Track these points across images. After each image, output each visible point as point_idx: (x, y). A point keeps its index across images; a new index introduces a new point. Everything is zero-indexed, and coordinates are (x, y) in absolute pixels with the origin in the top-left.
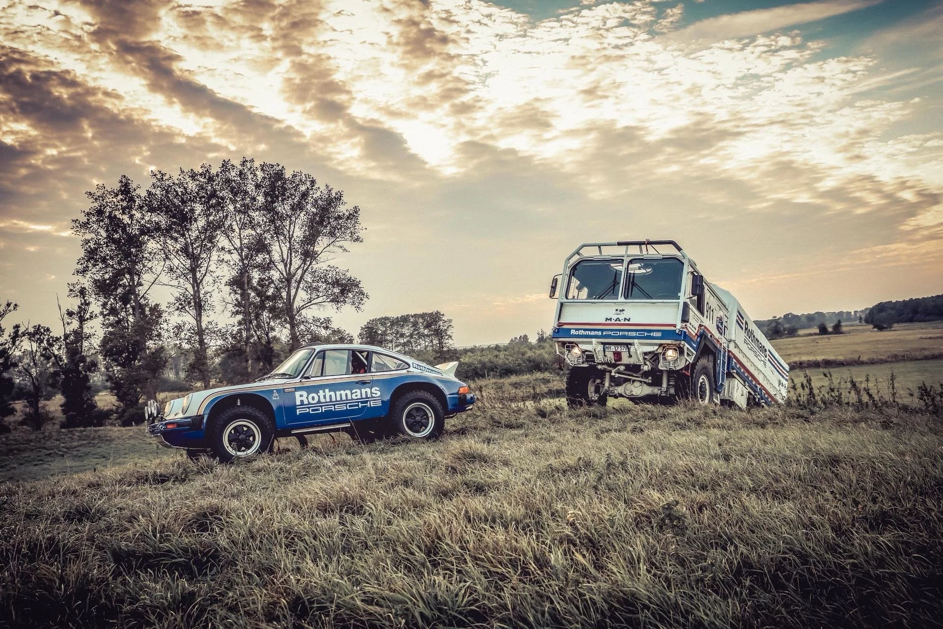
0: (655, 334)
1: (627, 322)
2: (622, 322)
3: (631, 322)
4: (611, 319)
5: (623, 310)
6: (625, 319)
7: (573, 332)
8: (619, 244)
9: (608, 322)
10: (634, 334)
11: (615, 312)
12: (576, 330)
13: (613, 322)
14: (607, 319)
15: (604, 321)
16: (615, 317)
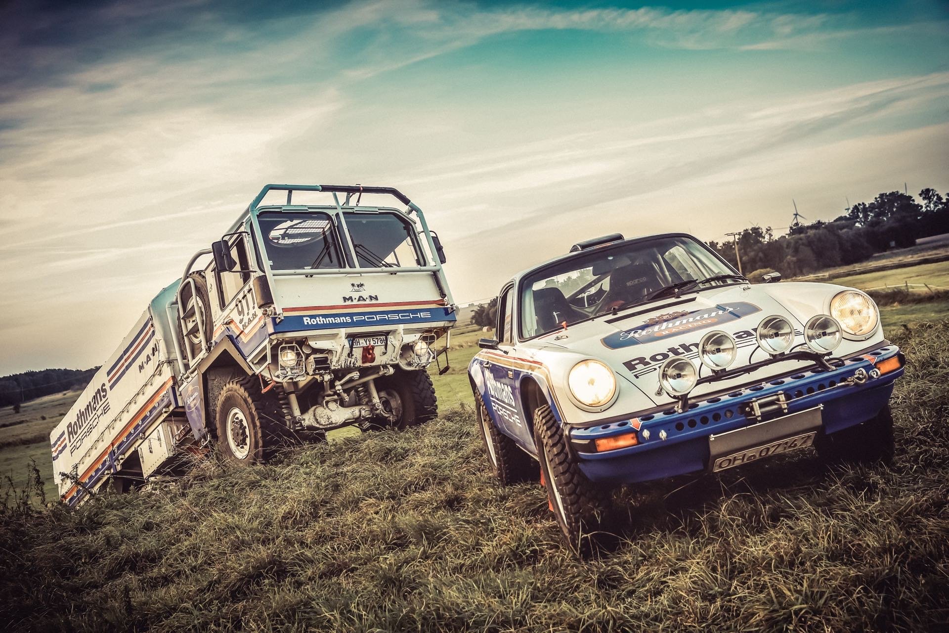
0: (422, 315)
1: (374, 302)
2: (368, 302)
3: (379, 302)
4: (351, 298)
5: (362, 285)
6: (371, 297)
7: (306, 321)
8: (325, 189)
9: (349, 303)
10: (396, 317)
11: (351, 288)
12: (312, 317)
13: (355, 302)
14: (345, 299)
15: (342, 303)
16: (355, 295)
